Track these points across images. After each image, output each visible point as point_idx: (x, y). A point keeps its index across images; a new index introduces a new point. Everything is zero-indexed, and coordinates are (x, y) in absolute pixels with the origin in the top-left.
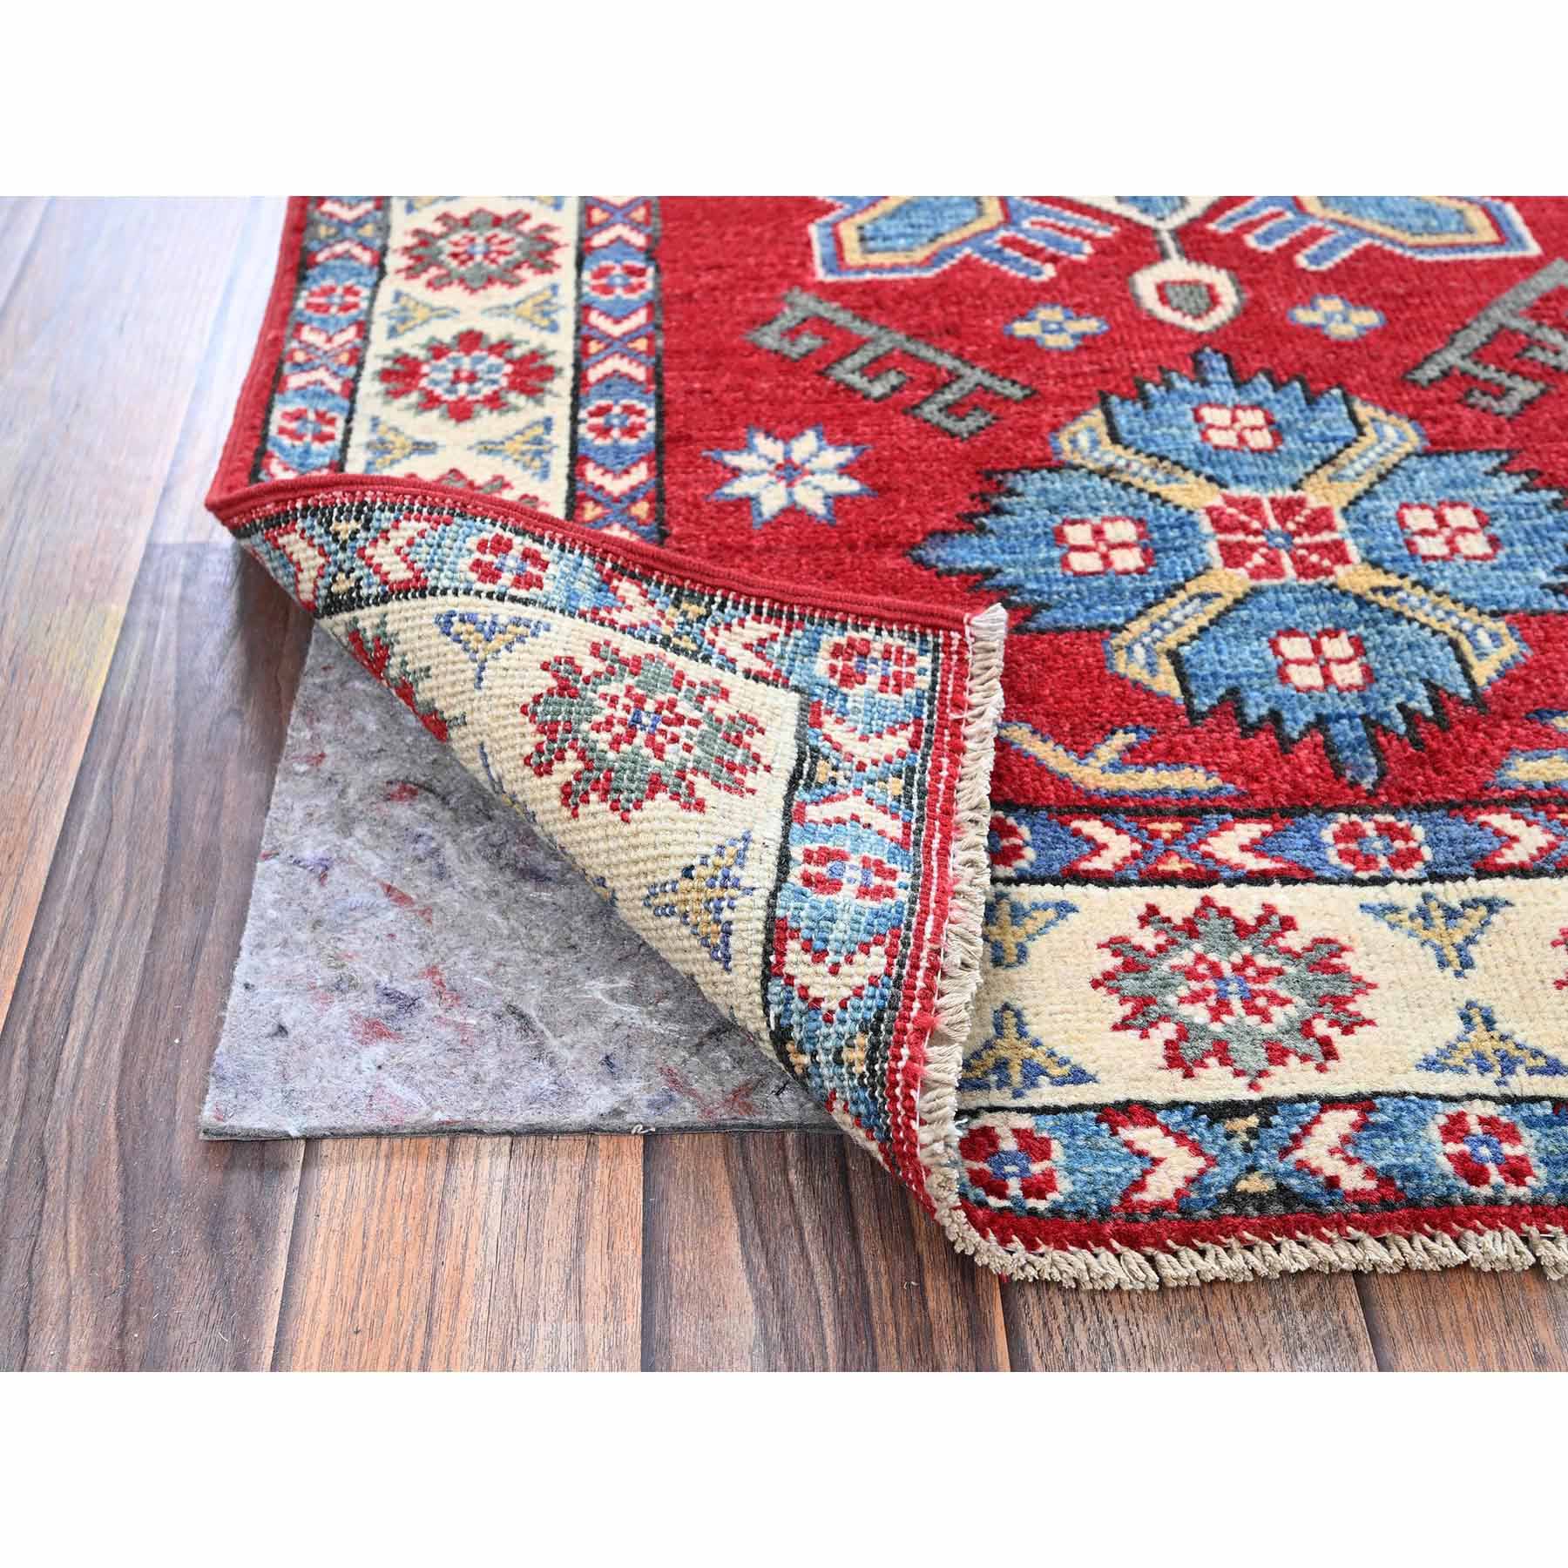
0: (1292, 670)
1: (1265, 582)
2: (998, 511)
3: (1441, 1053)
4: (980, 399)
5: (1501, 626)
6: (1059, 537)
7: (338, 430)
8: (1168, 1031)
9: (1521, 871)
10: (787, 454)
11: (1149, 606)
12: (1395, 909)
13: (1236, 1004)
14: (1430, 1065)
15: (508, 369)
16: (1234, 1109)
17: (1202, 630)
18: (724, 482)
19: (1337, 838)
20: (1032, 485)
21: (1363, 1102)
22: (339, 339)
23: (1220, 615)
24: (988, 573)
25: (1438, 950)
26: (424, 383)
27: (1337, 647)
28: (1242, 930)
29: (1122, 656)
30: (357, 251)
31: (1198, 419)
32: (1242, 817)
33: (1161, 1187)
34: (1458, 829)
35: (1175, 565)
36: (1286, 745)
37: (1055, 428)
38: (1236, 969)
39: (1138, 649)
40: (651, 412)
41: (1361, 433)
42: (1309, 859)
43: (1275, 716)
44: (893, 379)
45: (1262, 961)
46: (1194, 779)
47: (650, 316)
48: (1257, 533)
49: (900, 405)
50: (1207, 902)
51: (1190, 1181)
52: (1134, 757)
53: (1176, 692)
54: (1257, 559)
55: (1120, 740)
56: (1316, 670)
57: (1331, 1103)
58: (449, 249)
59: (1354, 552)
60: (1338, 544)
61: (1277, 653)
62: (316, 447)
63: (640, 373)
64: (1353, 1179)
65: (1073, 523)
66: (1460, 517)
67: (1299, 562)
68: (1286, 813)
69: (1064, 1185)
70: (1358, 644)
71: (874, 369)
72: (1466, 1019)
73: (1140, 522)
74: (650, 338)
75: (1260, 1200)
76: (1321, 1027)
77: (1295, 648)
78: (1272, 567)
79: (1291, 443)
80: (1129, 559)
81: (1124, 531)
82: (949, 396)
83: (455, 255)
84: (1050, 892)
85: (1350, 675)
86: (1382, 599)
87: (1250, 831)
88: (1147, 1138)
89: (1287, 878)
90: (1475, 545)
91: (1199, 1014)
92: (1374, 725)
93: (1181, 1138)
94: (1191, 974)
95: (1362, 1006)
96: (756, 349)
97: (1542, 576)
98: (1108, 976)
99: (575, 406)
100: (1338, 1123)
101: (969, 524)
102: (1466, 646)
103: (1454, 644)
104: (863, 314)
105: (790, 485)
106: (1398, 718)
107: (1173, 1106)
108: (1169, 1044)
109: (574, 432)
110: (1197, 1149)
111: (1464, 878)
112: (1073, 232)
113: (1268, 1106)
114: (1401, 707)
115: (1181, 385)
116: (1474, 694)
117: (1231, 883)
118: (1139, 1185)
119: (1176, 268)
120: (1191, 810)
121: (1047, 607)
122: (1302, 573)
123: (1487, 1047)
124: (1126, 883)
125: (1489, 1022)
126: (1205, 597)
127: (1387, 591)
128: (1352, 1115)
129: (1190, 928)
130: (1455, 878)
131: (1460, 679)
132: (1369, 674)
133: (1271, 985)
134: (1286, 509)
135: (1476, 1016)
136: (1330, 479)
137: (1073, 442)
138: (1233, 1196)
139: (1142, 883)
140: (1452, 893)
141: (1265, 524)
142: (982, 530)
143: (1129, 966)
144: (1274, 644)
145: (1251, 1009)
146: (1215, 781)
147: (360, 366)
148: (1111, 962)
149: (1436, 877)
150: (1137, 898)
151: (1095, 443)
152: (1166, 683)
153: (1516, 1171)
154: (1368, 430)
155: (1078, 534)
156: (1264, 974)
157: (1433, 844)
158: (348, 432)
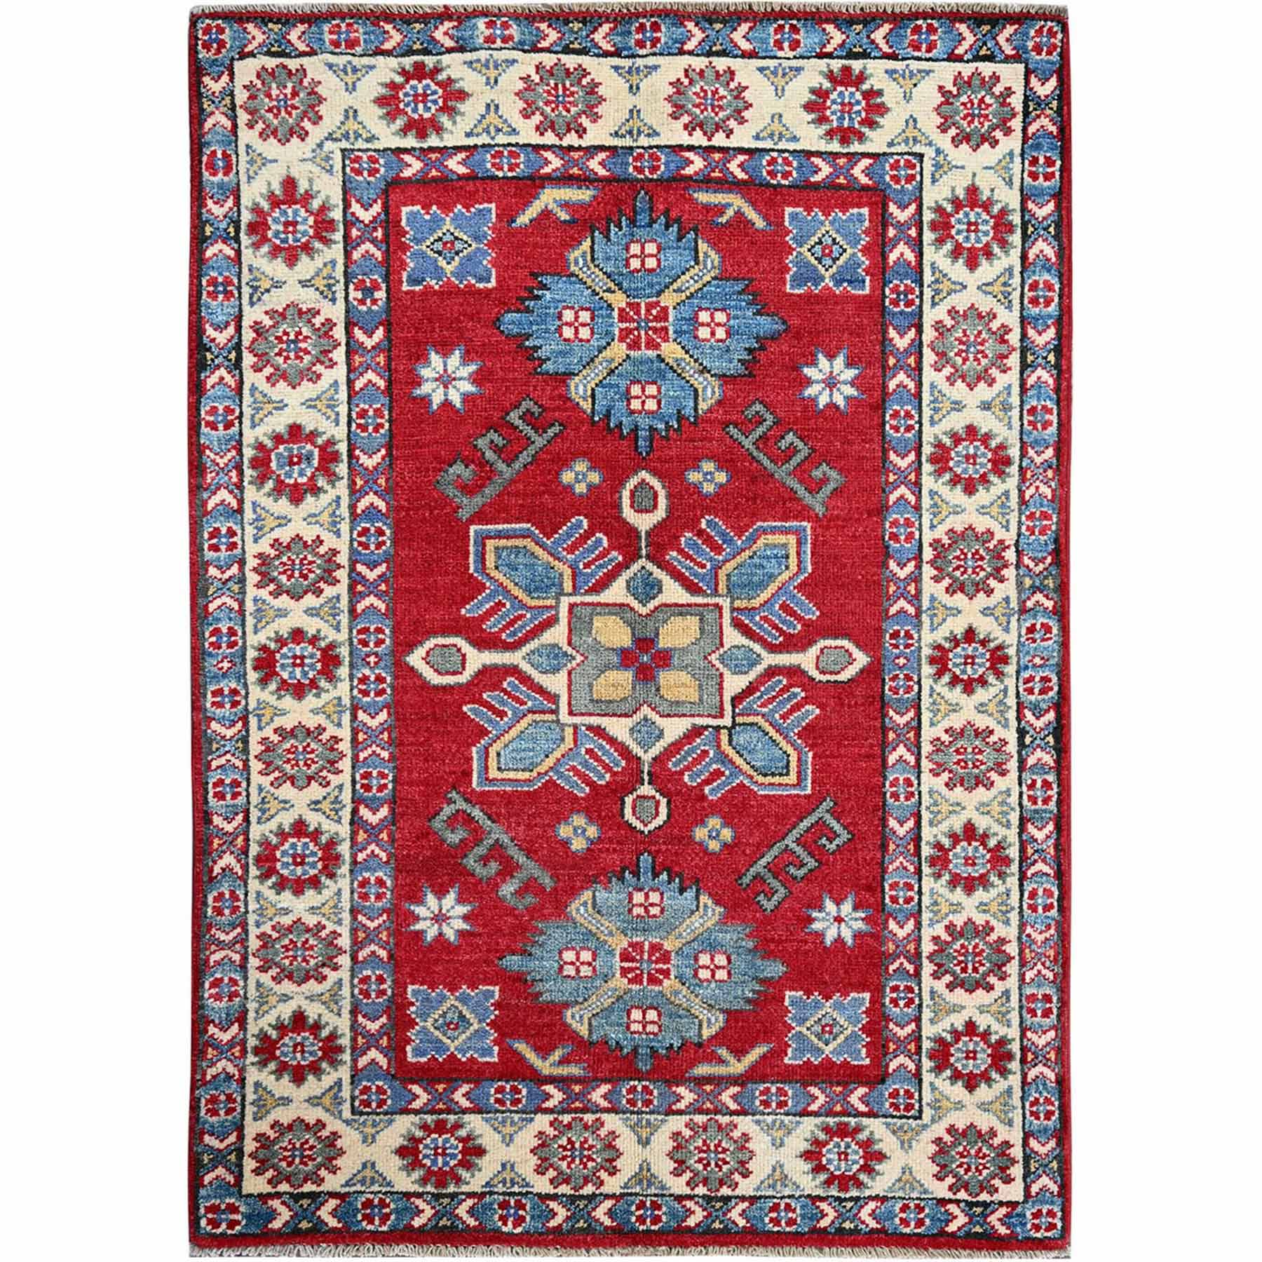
0: (655, 251)
1: (654, 299)
2: (750, 351)
3: (650, 73)
4: (746, 426)
5: (573, 268)
6: (728, 333)
7: (1026, 418)
8: (732, 85)
9: (602, 148)
10: (831, 395)
11: (701, 289)
12: (649, 135)
13: (709, 94)
14: (656, 67)
15: (951, 464)
16: (718, 54)
17: (683, 273)
18: (857, 377)
19: (659, 167)
20: (734, 367)
21: (681, 52)
22: (1032, 490)
23: (675, 281)
24: (759, 313)
25: (639, 117)
26: (990, 455)
27: (635, 263)
28: (701, 125)
29: (716, 263)
30: (1032, 565)
31: (659, 403)
32: (690, 177)
33: (744, 27)
34: (618, 171)
35: (686, 312)
36: (666, 213)
37: (719, 403)
38: (706, 109)
39: (709, 266)
40: (887, 427)
41: (593, 390)
42: (673, 157)
43: (667, 227)
44: (783, 444)
45: (698, 111)
46: (703, 197)
47: (887, 501)
48: (650, 328)
49: (782, 426)
50: (709, 140)
51: (735, 29)
52: (721, 210)
53: (700, 241)
54: (654, 312)
55: (723, 220)
56: (647, 252)
57: (690, 53)
58: (984, 564)
59: (616, 314)
60: (621, 321)
61: (659, 260)
62: (1034, 403)
63: (892, 456)
64: (690, 25)
65: (721, 341)
66: (568, 333)
67: (638, 313)
68: (674, 179)
69: (772, 30)
70: (627, 265)
71: (791, 451)
72: (638, 88)
73: (696, 337)
74: (887, 482)
75: (717, 21)
76: (686, 82)
77: (651, 263)
78: (650, 307)
79: (623, 384)
80: (704, 317)
81: (704, 333)
82: (760, 430)
83: (982, 558)
84: (760, 145)
85: (635, 249)
86: (613, 287)
87: (689, 171)
88: (745, 46)
89: (680, 148)
90: (568, 316)
91: (722, 92)
92: (633, 222)
93: (736, 45)
94: (721, 107)
95: (671, 90)
96: (841, 471)
97: (548, 295)
98: (746, 108)
99: (920, 431)
100: (689, 46)
101: (764, 342)
102: (589, 258)
103: (593, 259)
104: (792, 495)
105: (831, 373)
106: (624, 224)
107: (736, 56)
108: (732, 80)
109: (920, 416)
110: (732, 41)
111: (622, 148)
112: (688, 557)
113: (709, 54)
114: (621, 229)
115: (661, 426)
116: (593, 233)
117: (700, 147)
118: (751, 29)
119: (644, 523)
120: (706, 182)
121: (739, 293)
122: (638, 304)
123: (635, 77)
124: (734, 149)
125: (631, 87)
126: (679, 290)
127: (609, 290)
128: (686, 48)
129: (717, 127)
130: (626, 148)
131: (596, 240)
132: (627, 249)
133: (698, 101)
134: (635, 345)
135: (634, 89)
136: (613, 360)
137: (714, 392)
138: (724, 22)
139: (729, 148)
140: (628, 142)
141: (646, 333)
142: (758, 339)
143: (739, 112)
144: (659, 265)
145: (705, 92)
146: (696, 195)
147: (1021, 467)
148: (745, 114)
149: (631, 148)
150: (733, 142)
151: (705, 388)
152: (703, 246)
153: (642, 28)
154: (589, 393)
155: (720, 333)
156: (697, 106)
157: (627, 164)
158: (1021, 418)
